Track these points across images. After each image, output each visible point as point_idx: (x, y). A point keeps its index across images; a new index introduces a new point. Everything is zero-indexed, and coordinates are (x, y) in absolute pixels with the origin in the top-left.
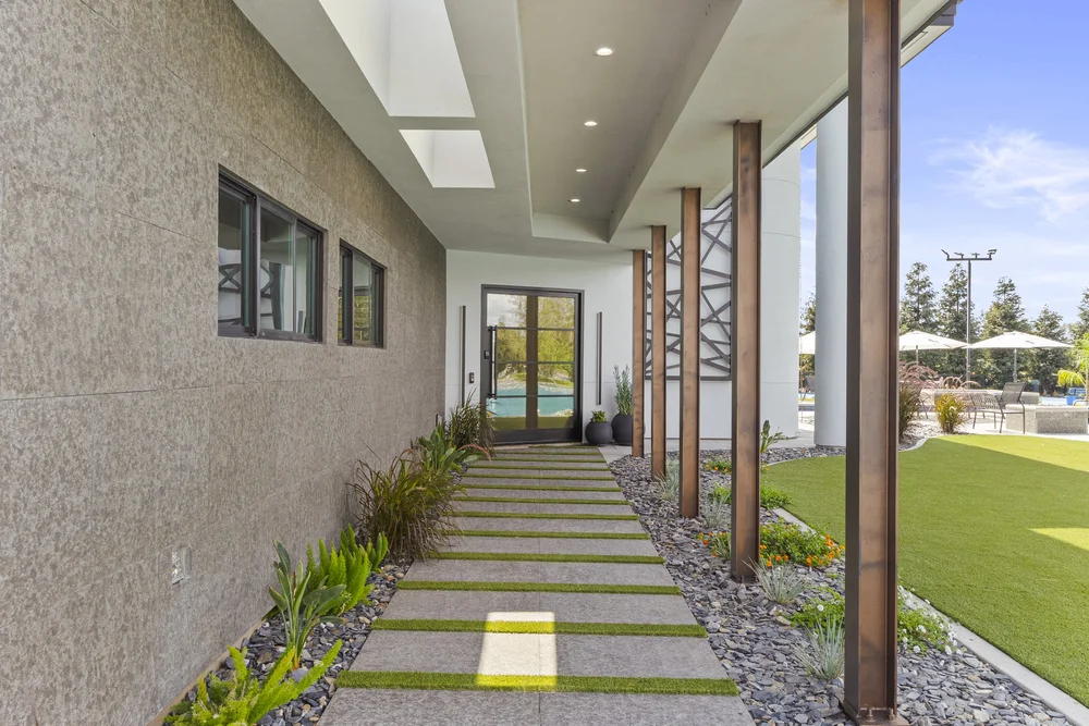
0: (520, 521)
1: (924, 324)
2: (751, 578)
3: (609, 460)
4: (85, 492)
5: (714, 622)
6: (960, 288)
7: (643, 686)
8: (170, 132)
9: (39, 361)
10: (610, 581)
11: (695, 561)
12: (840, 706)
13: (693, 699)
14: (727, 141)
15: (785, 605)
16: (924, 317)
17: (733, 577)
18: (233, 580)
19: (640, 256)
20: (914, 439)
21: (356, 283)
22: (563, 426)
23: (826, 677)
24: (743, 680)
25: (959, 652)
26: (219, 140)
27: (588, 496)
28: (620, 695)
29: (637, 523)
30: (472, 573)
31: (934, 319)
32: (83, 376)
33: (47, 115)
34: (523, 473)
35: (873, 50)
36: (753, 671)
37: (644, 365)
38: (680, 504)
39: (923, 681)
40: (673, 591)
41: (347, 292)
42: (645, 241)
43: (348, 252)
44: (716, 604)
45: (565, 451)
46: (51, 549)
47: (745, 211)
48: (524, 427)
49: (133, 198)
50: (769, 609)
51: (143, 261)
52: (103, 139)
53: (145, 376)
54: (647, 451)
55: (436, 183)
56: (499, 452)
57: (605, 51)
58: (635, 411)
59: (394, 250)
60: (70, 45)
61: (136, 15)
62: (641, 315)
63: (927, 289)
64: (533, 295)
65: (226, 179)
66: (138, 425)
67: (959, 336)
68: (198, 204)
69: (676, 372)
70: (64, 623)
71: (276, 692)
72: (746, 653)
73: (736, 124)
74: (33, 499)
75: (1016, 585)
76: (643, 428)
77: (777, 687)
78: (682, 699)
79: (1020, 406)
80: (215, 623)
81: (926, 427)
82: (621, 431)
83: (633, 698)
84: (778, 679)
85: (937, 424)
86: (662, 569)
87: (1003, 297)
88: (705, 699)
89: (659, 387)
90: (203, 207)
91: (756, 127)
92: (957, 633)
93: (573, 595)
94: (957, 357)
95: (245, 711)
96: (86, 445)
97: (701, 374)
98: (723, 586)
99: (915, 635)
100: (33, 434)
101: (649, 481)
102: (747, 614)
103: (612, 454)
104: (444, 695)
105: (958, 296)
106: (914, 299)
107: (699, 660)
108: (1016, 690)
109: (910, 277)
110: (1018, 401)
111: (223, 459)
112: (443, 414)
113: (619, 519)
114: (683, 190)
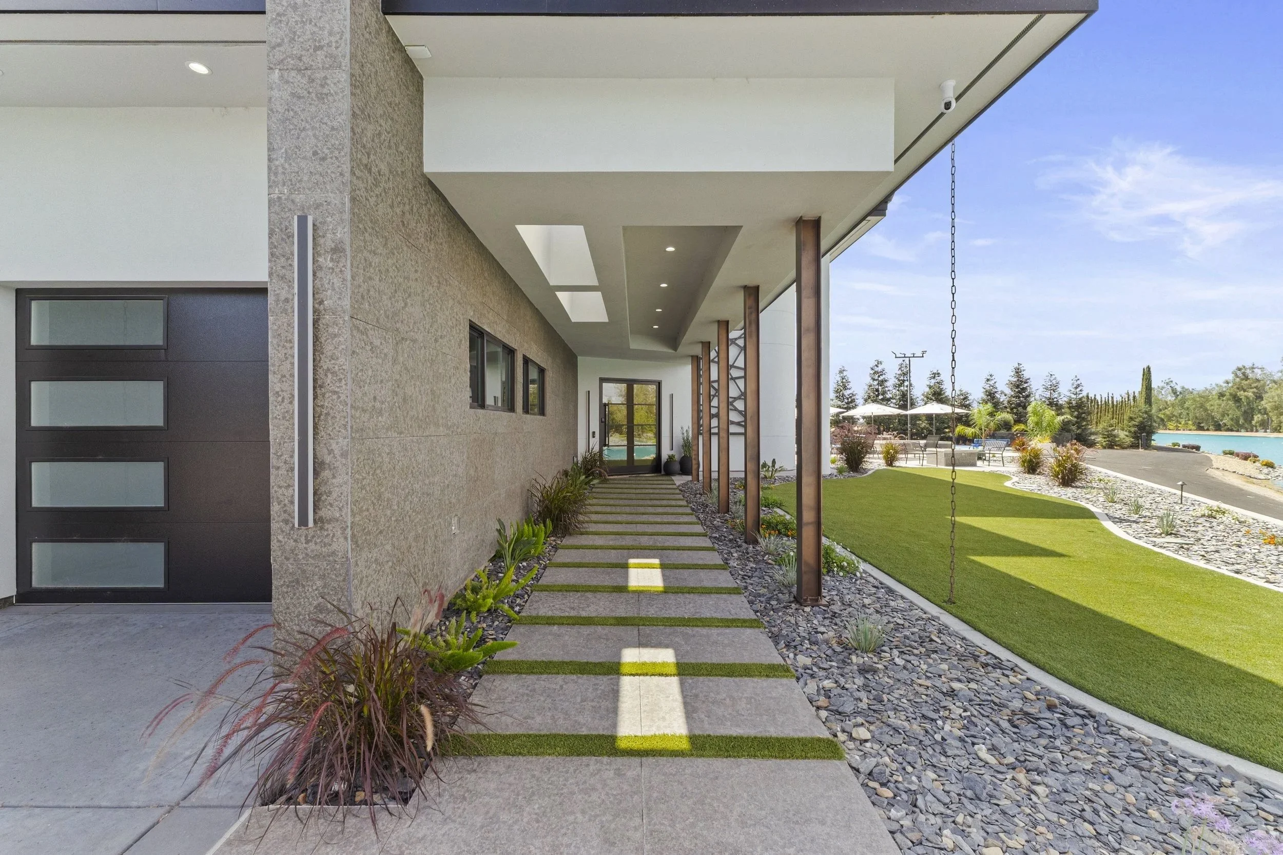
0: (625, 516)
1: (882, 400)
2: (756, 542)
3: (678, 483)
4: (420, 483)
5: (733, 563)
6: (904, 375)
7: (692, 591)
8: (450, 306)
9: (404, 420)
10: (677, 544)
11: (726, 535)
12: (794, 597)
13: (718, 596)
14: (740, 297)
15: (773, 555)
16: (882, 395)
17: (746, 542)
18: (477, 536)
19: (696, 360)
20: (865, 471)
21: (531, 377)
22: (649, 463)
23: (788, 586)
24: (746, 588)
25: (864, 575)
26: (469, 307)
27: (665, 502)
28: (680, 594)
29: (694, 516)
30: (599, 541)
31: (889, 396)
32: (420, 427)
33: (406, 304)
34: (626, 491)
35: (808, 256)
36: (752, 584)
37: (699, 426)
38: (718, 506)
39: (841, 587)
40: (712, 549)
41: (526, 382)
42: (698, 350)
43: (526, 361)
44: (735, 555)
45: (651, 479)
46: (408, 508)
47: (751, 336)
48: (625, 465)
49: (436, 341)
50: (763, 556)
51: (440, 371)
52: (425, 313)
53: (441, 428)
54: (701, 478)
55: (574, 319)
56: (611, 479)
57: (670, 249)
58: (693, 453)
59: (550, 358)
60: (413, 270)
61: (437, 250)
62: (697, 395)
63: (884, 376)
64: (630, 384)
65: (473, 327)
66: (439, 452)
67: (904, 407)
68: (461, 341)
69: (715, 430)
70: (414, 544)
71: (506, 587)
72: (749, 577)
73: (745, 288)
74: (403, 484)
75: (904, 544)
76: (698, 464)
77: (763, 591)
78: (713, 596)
79: (935, 449)
80: (470, 557)
81: (874, 462)
82: (685, 466)
83: (687, 595)
84: (764, 587)
85: (882, 462)
86: (707, 539)
87: (933, 381)
88: (724, 596)
89: (707, 438)
90: (463, 342)
91: (757, 289)
92: (863, 566)
93: (656, 551)
94: (902, 420)
95: (492, 595)
96: (420, 461)
97: (731, 431)
98: (739, 546)
99: (842, 568)
100: (402, 454)
101: (701, 495)
102: (752, 559)
103: (679, 480)
104: (589, 595)
105: (904, 381)
106: (876, 383)
107: (724, 579)
108: (890, 591)
109: (872, 369)
110: (936, 447)
111: (472, 472)
112: (577, 457)
113: (682, 514)
114: (719, 322)
